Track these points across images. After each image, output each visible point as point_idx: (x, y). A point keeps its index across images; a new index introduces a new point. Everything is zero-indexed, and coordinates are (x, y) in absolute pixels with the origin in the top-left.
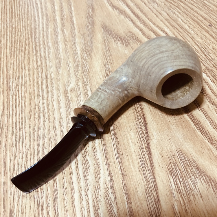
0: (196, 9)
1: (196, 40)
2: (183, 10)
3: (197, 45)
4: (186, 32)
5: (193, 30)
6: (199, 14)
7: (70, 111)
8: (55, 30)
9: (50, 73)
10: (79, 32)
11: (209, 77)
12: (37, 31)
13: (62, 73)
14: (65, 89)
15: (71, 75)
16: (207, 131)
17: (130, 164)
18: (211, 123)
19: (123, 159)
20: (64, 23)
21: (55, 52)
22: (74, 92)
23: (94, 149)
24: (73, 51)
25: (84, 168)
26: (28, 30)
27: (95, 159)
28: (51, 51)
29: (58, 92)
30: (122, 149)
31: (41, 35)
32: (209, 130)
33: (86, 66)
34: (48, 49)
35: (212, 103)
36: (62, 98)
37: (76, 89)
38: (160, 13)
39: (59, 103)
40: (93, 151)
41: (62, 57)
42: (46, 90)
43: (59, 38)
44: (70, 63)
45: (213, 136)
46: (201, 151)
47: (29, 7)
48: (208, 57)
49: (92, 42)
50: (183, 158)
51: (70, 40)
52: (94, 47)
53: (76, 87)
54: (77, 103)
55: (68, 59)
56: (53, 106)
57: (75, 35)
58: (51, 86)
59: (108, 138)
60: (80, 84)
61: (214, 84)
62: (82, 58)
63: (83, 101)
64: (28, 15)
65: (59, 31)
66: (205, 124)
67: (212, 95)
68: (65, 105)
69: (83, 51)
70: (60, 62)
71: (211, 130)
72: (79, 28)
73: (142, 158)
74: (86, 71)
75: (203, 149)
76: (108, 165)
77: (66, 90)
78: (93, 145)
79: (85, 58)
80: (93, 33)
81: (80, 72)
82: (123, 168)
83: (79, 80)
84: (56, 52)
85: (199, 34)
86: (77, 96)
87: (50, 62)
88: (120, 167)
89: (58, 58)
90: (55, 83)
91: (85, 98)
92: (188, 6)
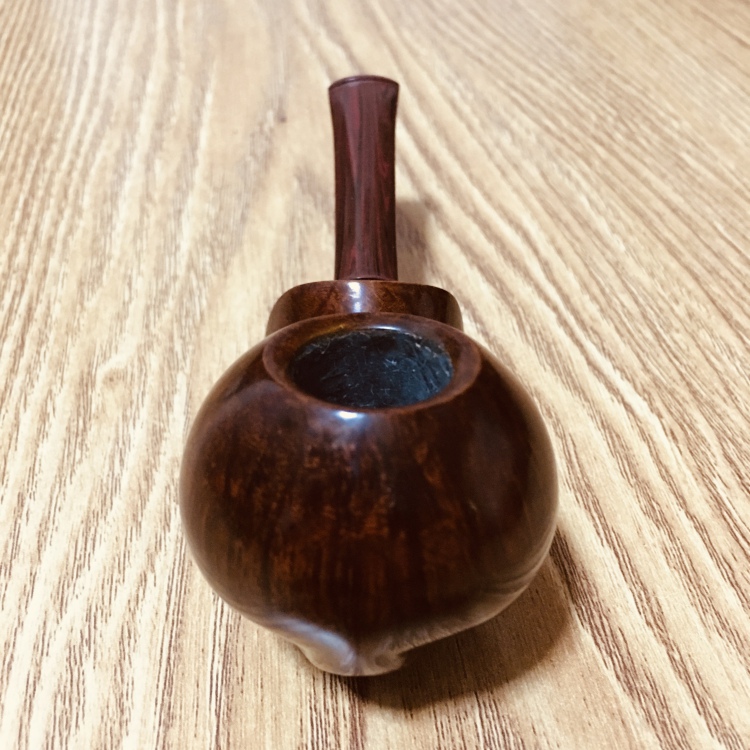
0: (646, 173)
1: (631, 274)
2: (599, 171)
3: (632, 293)
4: (598, 243)
5: (625, 241)
6: (655, 192)
7: (77, 460)
8: (121, 157)
9: (49, 302)
10: (209, 179)
11: (660, 416)
12: (55, 148)
13: (97, 309)
14: (86, 370)
15: (128, 323)
16: (619, 633)
17: (263, 728)
18: (641, 600)
19: (237, 699)
20: (162, 140)
21: (95, 228)
22: (120, 388)
23: (126, 634)
24: (165, 237)
25: (58, 714)
26: (21, 141)
27: (119, 679)
28: (82, 223)
29: (56, 376)
30: (248, 653)
31: (64, 165)
32: (629, 627)
33: (197, 299)
34: (73, 217)
35: (657, 520)
36: (64, 401)
37: (132, 375)
38: (516, 167)
39: (44, 417)
40: (121, 642)
41: (116, 253)
42: (12, 360)
43: (128, 184)
44: (140, 279)
45: (638, 659)
46: (581, 715)
47: (55, 70)
48: (664, 341)
49: (244, 219)
50: (497, 735)
51: (163, 200)
52: (246, 237)
53: (133, 366)
54: (117, 431)
55: (136, 263)
56: (17, 425)
57: (190, 185)
58: (35, 348)
59: (202, 594)
60: (154, 360)
61: (673, 445)
62: (191, 266)
63: (145, 425)
64: (40, 92)
65: (136, 161)
66: (617, 600)
67: (662, 488)
68: (63, 434)
69: (203, 246)
70: (101, 268)
71: (637, 628)
72: (212, 166)
73: (320, 706)
74: (191, 314)
75: (591, 709)
76: (167, 720)
77: (89, 373)
78: (128, 616)
79: (204, 269)
80: (256, 188)
81: (166, 315)
82: (229, 743)
83: (155, 345)
84: (98, 231)
85: (646, 258)
86: (128, 405)
87: (63, 259)
88: (214, 733)
89: (100, 253)
90: (56, 340)
91: (157, 416)
92: (622, 161)
